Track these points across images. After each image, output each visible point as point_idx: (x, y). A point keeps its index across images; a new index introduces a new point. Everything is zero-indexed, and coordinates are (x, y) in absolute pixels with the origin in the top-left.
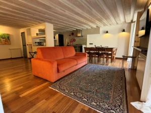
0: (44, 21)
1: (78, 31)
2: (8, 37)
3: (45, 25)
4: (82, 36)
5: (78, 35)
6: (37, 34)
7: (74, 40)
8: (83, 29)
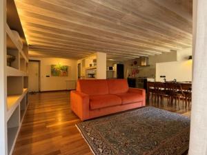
0: (96, 51)
1: (142, 59)
2: (67, 69)
3: (97, 55)
4: (148, 66)
5: (142, 64)
6: (91, 65)
7: (137, 71)
8: (150, 56)
